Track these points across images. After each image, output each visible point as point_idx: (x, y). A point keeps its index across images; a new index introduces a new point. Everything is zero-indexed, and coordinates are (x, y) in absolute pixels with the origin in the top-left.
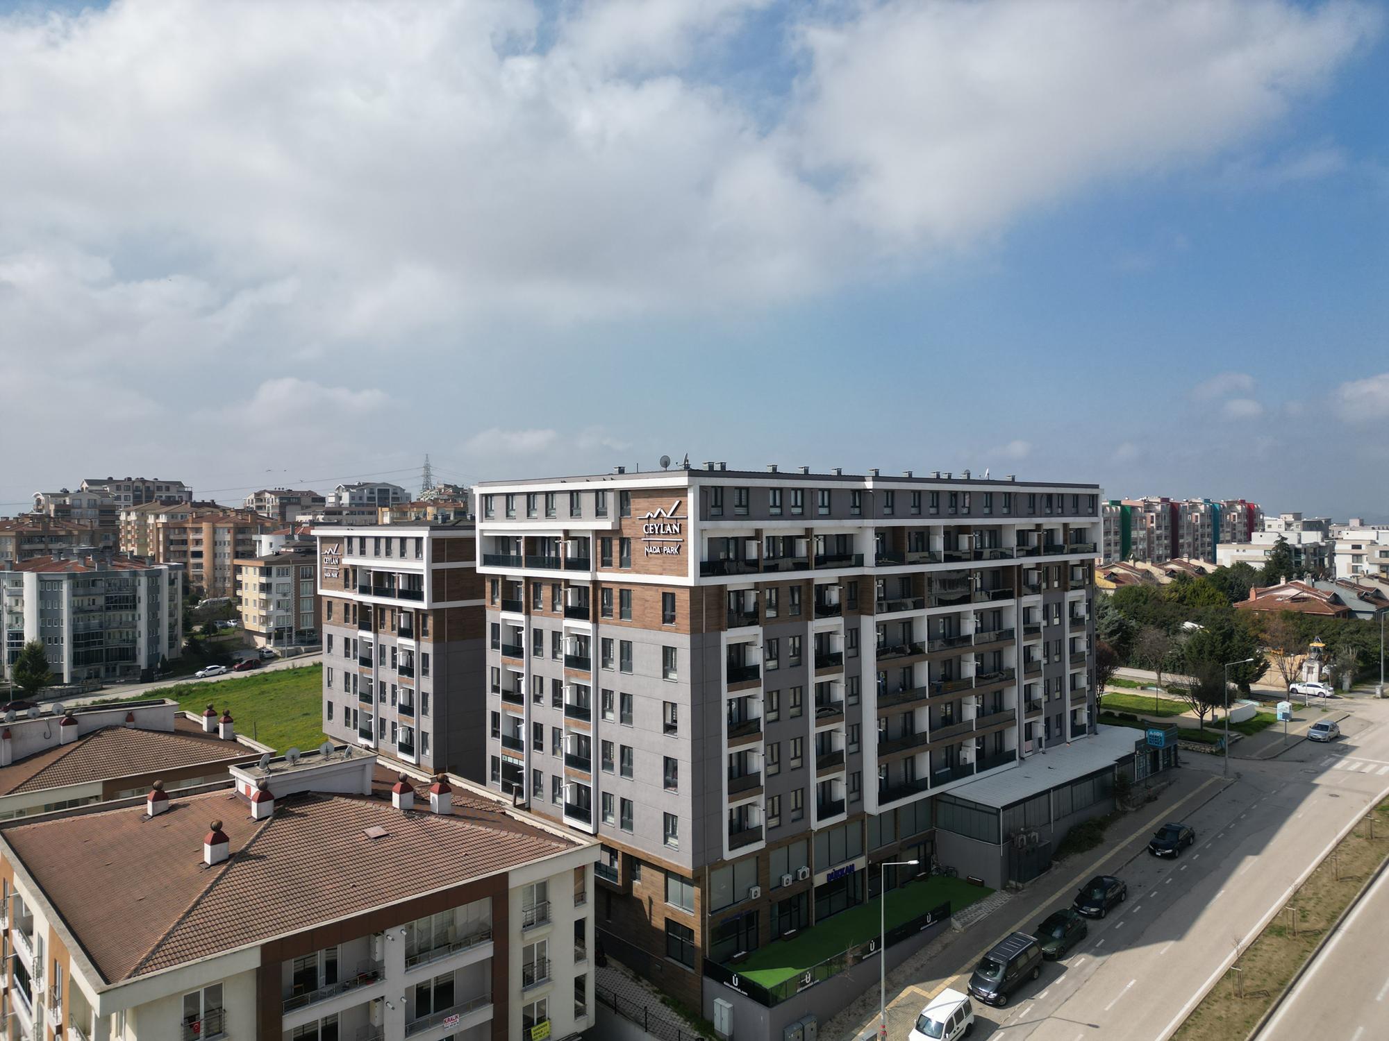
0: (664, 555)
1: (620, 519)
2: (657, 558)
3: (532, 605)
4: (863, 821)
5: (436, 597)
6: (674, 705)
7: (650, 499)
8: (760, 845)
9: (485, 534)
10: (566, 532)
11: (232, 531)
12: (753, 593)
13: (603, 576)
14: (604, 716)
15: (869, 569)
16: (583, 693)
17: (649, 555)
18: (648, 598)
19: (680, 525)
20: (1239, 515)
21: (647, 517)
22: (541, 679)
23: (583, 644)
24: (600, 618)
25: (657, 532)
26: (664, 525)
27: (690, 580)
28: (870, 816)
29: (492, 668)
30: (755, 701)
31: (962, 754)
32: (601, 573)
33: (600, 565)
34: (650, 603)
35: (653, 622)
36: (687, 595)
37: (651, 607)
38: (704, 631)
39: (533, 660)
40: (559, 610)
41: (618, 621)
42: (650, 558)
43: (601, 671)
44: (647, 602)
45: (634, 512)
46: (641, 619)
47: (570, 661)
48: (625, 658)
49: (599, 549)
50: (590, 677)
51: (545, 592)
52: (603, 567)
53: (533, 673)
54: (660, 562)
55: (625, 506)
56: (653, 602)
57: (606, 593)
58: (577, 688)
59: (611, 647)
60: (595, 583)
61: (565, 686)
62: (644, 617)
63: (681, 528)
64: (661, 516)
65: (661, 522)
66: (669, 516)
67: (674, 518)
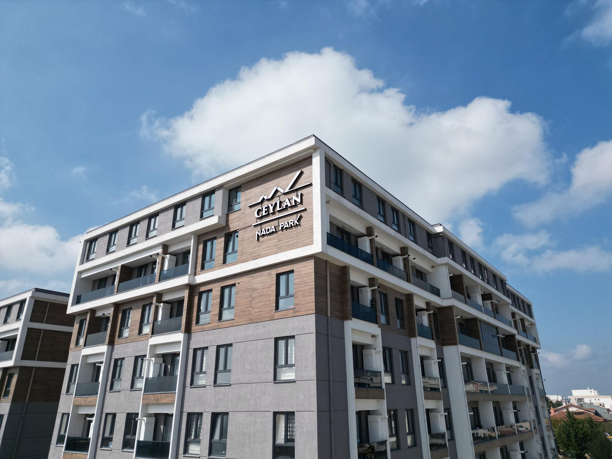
0: (280, 233)
1: (228, 215)
2: (271, 239)
3: (117, 333)
5: (26, 355)
6: (290, 416)
7: (263, 185)
9: (83, 276)
10: (165, 246)
13: (201, 278)
14: (186, 451)
15: (448, 300)
16: (162, 427)
17: (261, 239)
18: (255, 286)
19: (302, 195)
21: (260, 201)
22: (114, 415)
23: (169, 366)
24: (194, 327)
25: (271, 211)
26: (281, 203)
27: (317, 247)
29: (63, 414)
32: (200, 274)
33: (199, 268)
34: (259, 291)
35: (262, 313)
36: (310, 266)
37: (261, 296)
38: (329, 314)
39: (109, 395)
40: (147, 330)
41: (216, 324)
42: (263, 242)
43: (188, 389)
44: (254, 290)
45: (245, 203)
46: (246, 313)
47: (151, 386)
48: (221, 367)
49: (200, 253)
50: (174, 401)
51: (135, 316)
52: (203, 268)
53: (106, 411)
54: (274, 241)
55: (234, 203)
56: (264, 288)
57: (204, 296)
58: (156, 419)
59: (205, 359)
60: (192, 288)
61: (141, 420)
62: (250, 309)
63: (304, 198)
64: (279, 194)
65: (277, 200)
66: (287, 190)
67: (293, 190)
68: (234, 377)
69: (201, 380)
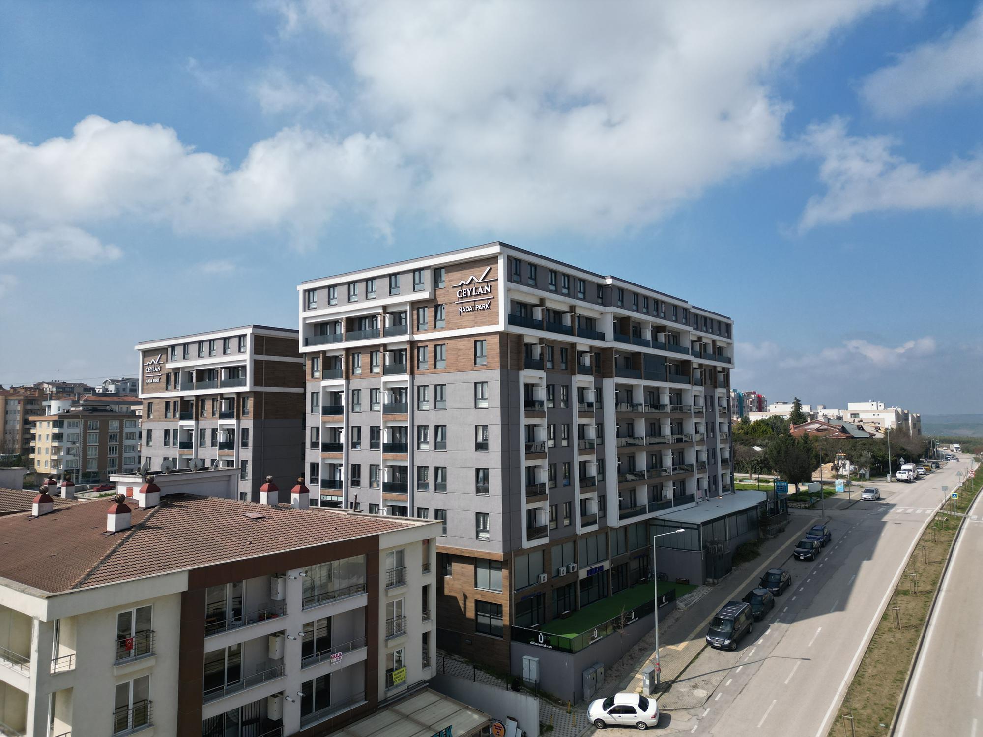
0: (476, 312)
1: (435, 291)
2: (469, 315)
3: (351, 371)
4: (607, 533)
5: (257, 382)
6: (485, 427)
7: (462, 272)
8: (545, 541)
9: (308, 322)
10: (385, 307)
11: (22, 403)
12: (539, 346)
13: (418, 337)
14: (419, 448)
15: (610, 343)
16: (398, 435)
17: (462, 314)
18: (459, 347)
19: (491, 286)
20: (753, 400)
21: (460, 284)
22: (359, 429)
23: (398, 396)
24: (416, 371)
25: (469, 295)
26: (476, 289)
27: (501, 326)
28: (612, 529)
29: (312, 427)
30: (541, 429)
31: (664, 493)
32: (417, 334)
33: (415, 329)
34: (462, 351)
35: (465, 366)
36: (496, 339)
37: (465, 354)
38: (509, 369)
39: (352, 415)
40: (376, 370)
41: (433, 370)
42: (463, 316)
43: (416, 412)
44: (460, 350)
45: (448, 283)
46: (454, 365)
47: (387, 409)
48: (439, 398)
49: (415, 317)
50: (408, 419)
51: (364, 359)
52: (418, 329)
53: (351, 425)
54: (472, 317)
55: (439, 281)
56: (466, 350)
57: (421, 350)
58: (393, 430)
59: (426, 392)
60: (412, 343)
61: (383, 431)
62: (457, 362)
63: (492, 288)
64: (473, 282)
65: (472, 287)
66: (480, 281)
67: (485, 281)
68: (449, 404)
69: (425, 406)
